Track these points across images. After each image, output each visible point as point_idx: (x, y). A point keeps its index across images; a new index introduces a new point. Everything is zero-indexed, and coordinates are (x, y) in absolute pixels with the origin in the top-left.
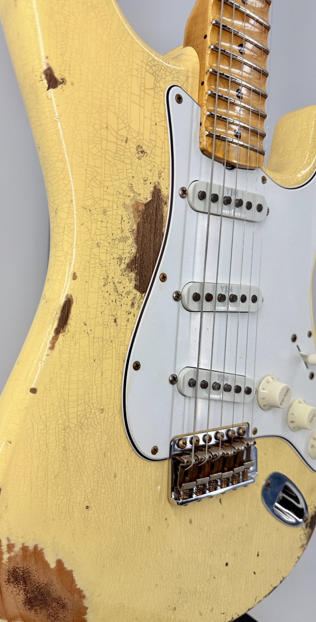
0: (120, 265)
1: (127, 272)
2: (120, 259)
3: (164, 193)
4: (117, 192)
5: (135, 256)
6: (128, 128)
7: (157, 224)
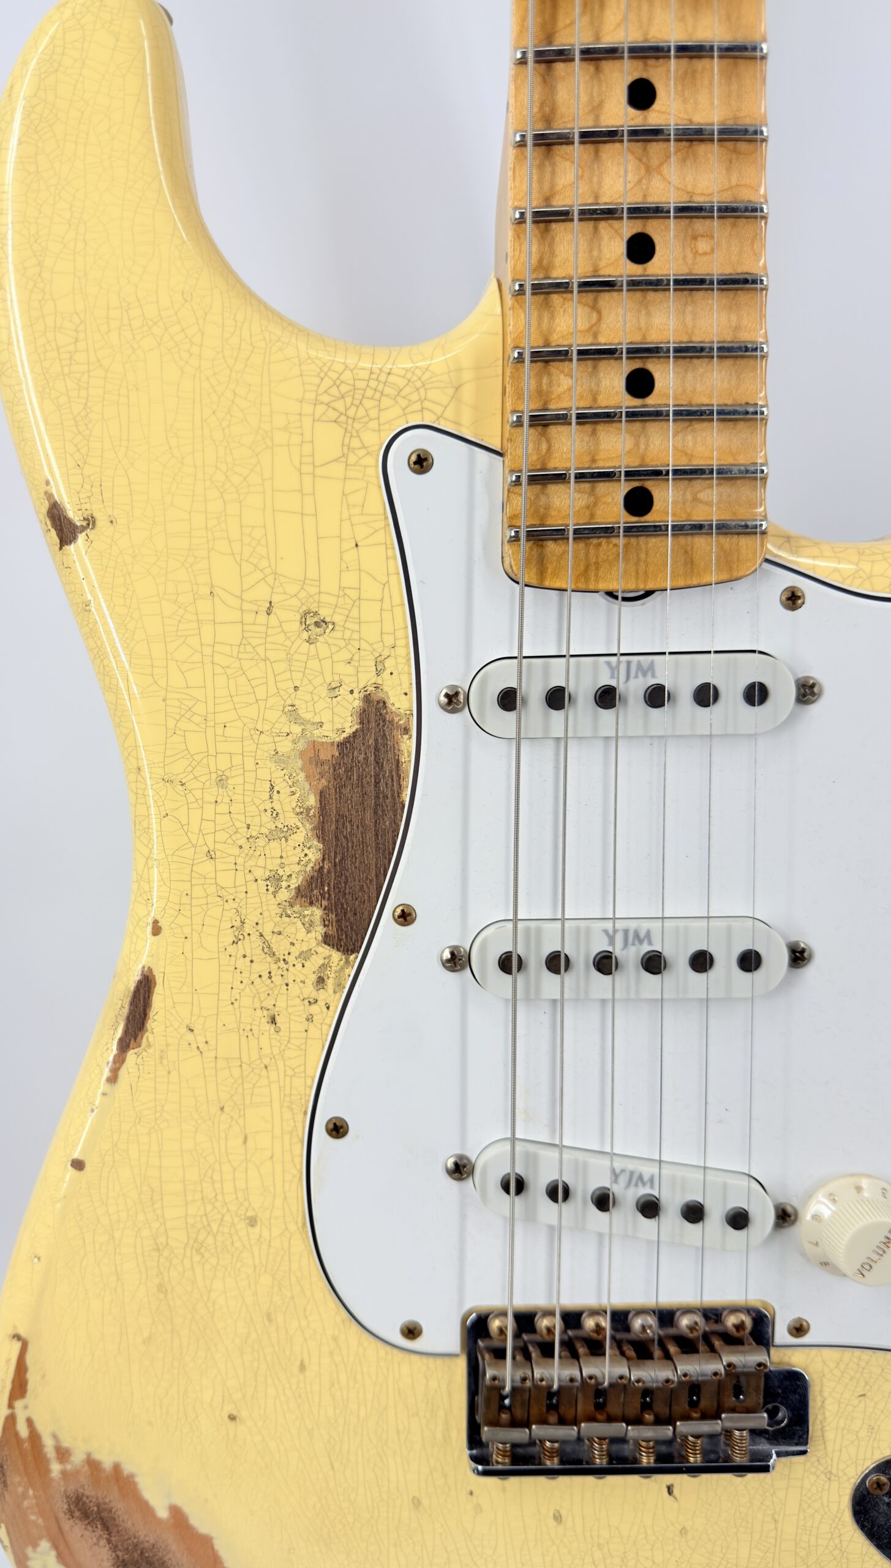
0: (275, 894)
1: (297, 908)
2: (275, 880)
3: (397, 706)
4: (253, 732)
5: (317, 867)
6: (270, 580)
7: (382, 785)
